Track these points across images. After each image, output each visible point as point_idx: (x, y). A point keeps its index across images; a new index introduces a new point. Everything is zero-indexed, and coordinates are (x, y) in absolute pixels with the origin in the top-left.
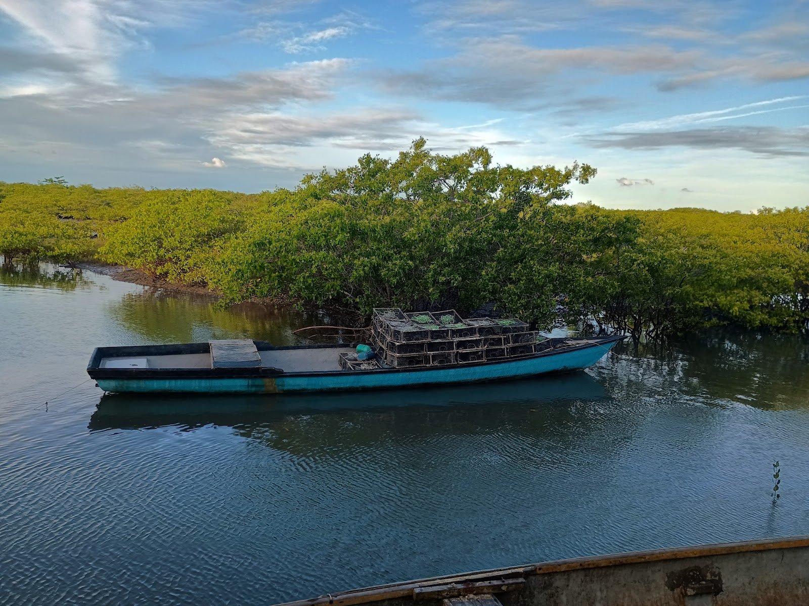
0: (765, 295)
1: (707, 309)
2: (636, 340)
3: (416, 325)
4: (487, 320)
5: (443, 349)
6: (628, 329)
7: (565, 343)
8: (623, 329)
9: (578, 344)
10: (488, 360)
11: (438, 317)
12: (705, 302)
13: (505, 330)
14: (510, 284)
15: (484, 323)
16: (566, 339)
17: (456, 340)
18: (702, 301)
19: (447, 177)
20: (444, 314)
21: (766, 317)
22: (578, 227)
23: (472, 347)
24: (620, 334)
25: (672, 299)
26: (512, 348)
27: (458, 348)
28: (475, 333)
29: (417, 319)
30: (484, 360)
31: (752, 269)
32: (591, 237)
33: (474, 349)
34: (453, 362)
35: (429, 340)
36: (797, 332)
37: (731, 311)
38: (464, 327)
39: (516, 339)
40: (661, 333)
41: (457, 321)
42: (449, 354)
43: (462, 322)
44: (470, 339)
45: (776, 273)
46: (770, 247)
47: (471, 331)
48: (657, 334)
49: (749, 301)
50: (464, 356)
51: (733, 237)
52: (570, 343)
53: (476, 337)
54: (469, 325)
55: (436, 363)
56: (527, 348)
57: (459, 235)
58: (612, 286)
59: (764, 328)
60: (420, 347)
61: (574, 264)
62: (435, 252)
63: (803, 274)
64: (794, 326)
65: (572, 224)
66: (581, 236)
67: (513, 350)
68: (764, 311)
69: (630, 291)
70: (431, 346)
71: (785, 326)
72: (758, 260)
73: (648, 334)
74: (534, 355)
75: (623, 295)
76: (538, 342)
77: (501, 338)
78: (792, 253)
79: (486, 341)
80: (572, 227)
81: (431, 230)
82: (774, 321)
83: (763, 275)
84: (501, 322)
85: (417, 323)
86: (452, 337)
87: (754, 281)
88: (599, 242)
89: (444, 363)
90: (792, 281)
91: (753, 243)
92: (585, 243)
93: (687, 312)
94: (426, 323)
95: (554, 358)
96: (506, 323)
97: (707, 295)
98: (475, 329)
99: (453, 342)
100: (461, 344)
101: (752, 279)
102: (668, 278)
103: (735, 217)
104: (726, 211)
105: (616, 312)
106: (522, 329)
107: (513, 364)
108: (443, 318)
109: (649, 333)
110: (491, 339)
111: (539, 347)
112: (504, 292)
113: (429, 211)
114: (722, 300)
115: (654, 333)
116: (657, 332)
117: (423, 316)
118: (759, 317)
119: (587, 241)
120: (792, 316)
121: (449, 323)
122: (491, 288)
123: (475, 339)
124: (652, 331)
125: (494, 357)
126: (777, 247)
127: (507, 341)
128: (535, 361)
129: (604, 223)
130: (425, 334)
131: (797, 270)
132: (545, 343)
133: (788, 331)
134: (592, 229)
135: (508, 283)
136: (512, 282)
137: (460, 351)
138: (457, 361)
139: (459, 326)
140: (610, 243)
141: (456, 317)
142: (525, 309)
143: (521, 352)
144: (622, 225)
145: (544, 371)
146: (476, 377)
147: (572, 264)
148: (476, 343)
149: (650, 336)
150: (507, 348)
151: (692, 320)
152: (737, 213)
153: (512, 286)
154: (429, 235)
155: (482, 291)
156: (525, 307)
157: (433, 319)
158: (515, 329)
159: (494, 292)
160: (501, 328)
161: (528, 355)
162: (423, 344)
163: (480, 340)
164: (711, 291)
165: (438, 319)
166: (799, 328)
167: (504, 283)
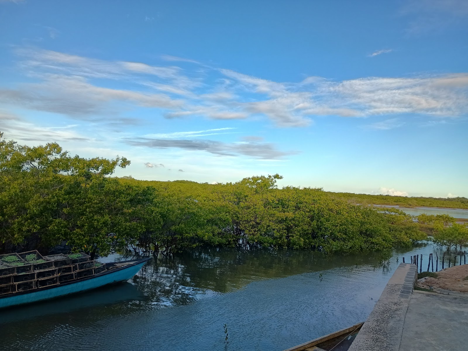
0: (219, 228)
1: (193, 238)
2: (155, 257)
3: (5, 263)
4: (61, 255)
5: (26, 279)
6: (151, 251)
7: (115, 266)
8: (148, 252)
9: (123, 265)
10: (61, 283)
11: (23, 256)
12: (191, 234)
13: (74, 261)
14: (77, 228)
15: (59, 257)
16: (115, 263)
17: (37, 271)
18: (189, 234)
19: (34, 161)
20: (29, 254)
21: (221, 239)
22: (121, 193)
23: (49, 275)
24: (147, 255)
25: (175, 233)
26: (79, 273)
27: (38, 277)
28: (52, 266)
29: (7, 259)
30: (58, 283)
31: (213, 214)
32: (129, 199)
33: (51, 277)
34: (34, 288)
35: (16, 274)
36: (235, 246)
37: (204, 238)
38: (44, 262)
39: (81, 267)
40: (169, 252)
41: (39, 258)
42: (31, 283)
43: (42, 258)
44: (48, 270)
45: (223, 215)
46: (220, 203)
47: (49, 265)
48: (167, 253)
49: (213, 232)
50: (43, 283)
51: (204, 198)
52: (118, 265)
53: (53, 268)
54: (47, 260)
55: (20, 290)
56: (90, 272)
57: (38, 200)
58: (141, 228)
59: (220, 245)
60: (8, 279)
61: (119, 215)
62: (21, 210)
63: (235, 217)
64: (233, 243)
65: (117, 191)
66: (123, 198)
67: (79, 274)
68: (219, 236)
69: (152, 229)
70: (17, 278)
71: (229, 244)
72: (215, 210)
73: (162, 254)
74: (94, 276)
75: (148, 231)
76: (97, 267)
77: (71, 267)
78: (230, 206)
79: (59, 270)
80: (117, 193)
81: (19, 194)
82: (224, 241)
83: (218, 217)
84: (72, 256)
85: (7, 262)
86: (34, 269)
87: (213, 220)
88: (133, 202)
89: (27, 289)
90: (231, 221)
91: (213, 201)
92: (126, 202)
93: (183, 239)
94: (14, 261)
95: (108, 276)
96: (74, 256)
97: (193, 230)
98: (51, 262)
99: (34, 274)
100: (40, 275)
101: (213, 219)
102: (172, 221)
103: (205, 186)
104: (202, 182)
105: (144, 241)
106: (85, 260)
107: (80, 283)
108: (28, 257)
109: (163, 252)
110: (63, 268)
111: (98, 270)
112: (74, 234)
113: (19, 182)
114: (200, 232)
115: (166, 252)
116: (167, 252)
117: (12, 257)
118: (217, 240)
119: (127, 201)
120: (232, 238)
121: (32, 260)
122: (63, 232)
123: (51, 270)
124: (165, 251)
125: (65, 280)
126: (223, 204)
127: (75, 268)
128: (95, 280)
129: (136, 190)
130: (11, 270)
131: (232, 215)
132: (102, 267)
133: (230, 246)
134: (129, 194)
135: (76, 229)
136: (78, 227)
137: (40, 279)
138: (37, 286)
139: (40, 261)
140: (139, 202)
141: (38, 255)
142: (88, 244)
143: (85, 275)
144: (146, 192)
145: (101, 285)
146: (52, 296)
147: (117, 215)
148: (53, 272)
149: (163, 255)
150: (75, 274)
151: (186, 243)
152: (206, 184)
153: (78, 230)
154: (18, 198)
155: (57, 234)
156: (88, 243)
157: (19, 258)
158: (82, 260)
159: (66, 234)
160: (71, 260)
161: (90, 277)
162: (10, 277)
163: (56, 270)
164: (194, 227)
165: (23, 258)
166: (235, 244)
167: (73, 228)
